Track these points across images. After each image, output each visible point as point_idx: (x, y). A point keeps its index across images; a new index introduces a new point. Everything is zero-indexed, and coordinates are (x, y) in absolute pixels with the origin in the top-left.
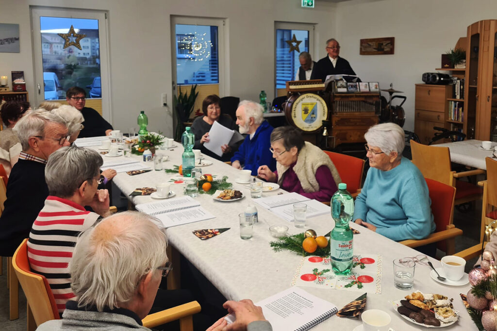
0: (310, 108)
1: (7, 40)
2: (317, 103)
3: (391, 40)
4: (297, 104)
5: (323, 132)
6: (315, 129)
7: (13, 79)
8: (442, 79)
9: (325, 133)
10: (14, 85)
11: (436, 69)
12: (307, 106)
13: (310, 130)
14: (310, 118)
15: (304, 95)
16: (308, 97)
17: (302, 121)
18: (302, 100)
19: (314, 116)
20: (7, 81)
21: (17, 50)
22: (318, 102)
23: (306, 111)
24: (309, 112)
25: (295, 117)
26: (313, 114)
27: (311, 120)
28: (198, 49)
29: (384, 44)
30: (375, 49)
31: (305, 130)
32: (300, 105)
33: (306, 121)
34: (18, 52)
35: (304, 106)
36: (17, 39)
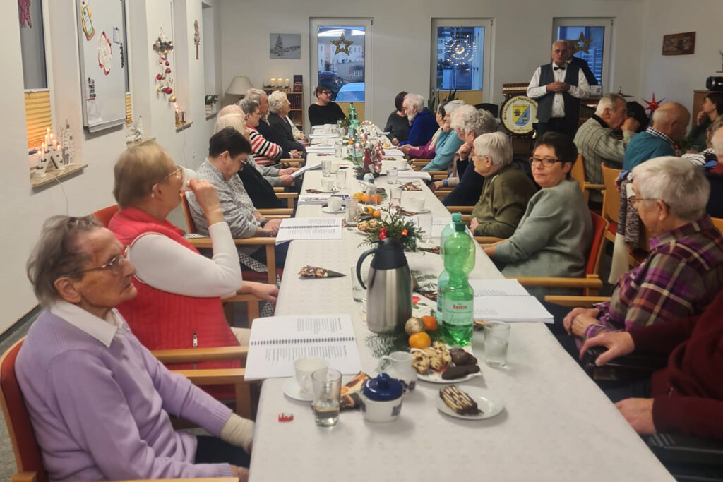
0: (522, 110)
1: (291, 48)
2: (529, 106)
3: (692, 36)
4: (508, 106)
5: (533, 134)
6: (526, 132)
7: (295, 81)
8: (720, 84)
9: (534, 136)
10: (295, 87)
11: (718, 72)
12: (519, 108)
13: (521, 132)
14: (521, 121)
15: (517, 98)
16: (520, 99)
17: (513, 123)
18: (513, 102)
19: (526, 118)
20: (289, 83)
21: (298, 57)
22: (531, 104)
23: (517, 113)
24: (521, 114)
25: (505, 118)
26: (525, 116)
27: (523, 123)
28: (461, 52)
29: (685, 41)
30: (675, 47)
31: (516, 132)
32: (511, 106)
33: (517, 123)
34: (299, 58)
35: (515, 108)
36: (299, 47)
